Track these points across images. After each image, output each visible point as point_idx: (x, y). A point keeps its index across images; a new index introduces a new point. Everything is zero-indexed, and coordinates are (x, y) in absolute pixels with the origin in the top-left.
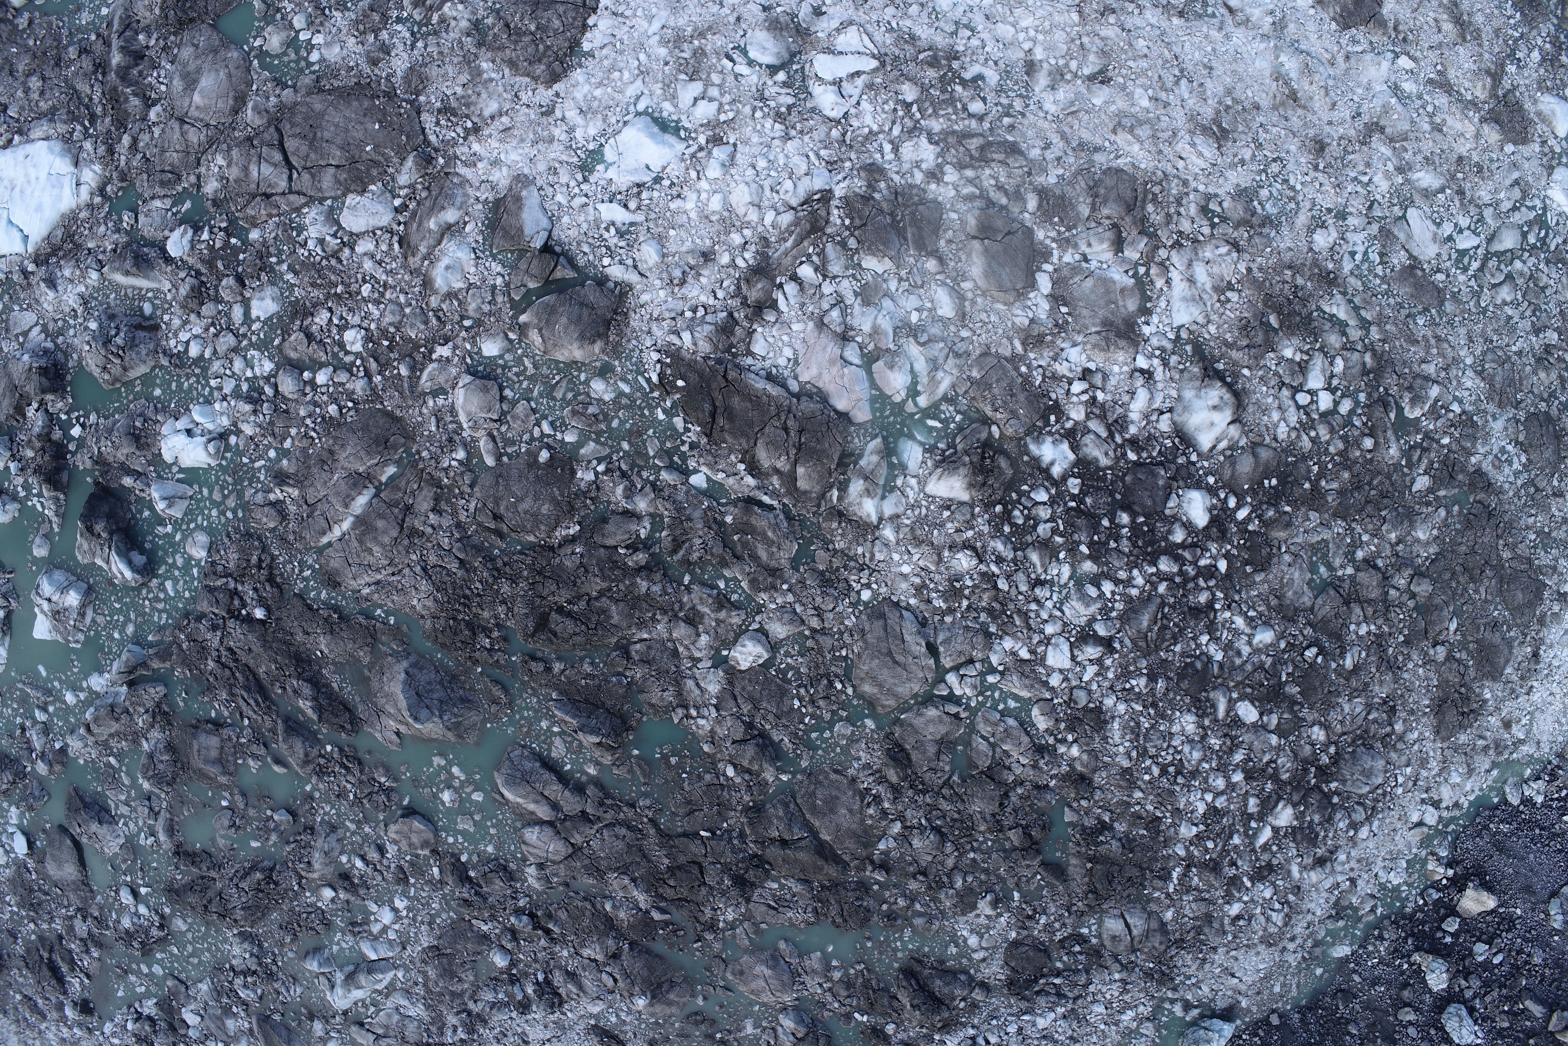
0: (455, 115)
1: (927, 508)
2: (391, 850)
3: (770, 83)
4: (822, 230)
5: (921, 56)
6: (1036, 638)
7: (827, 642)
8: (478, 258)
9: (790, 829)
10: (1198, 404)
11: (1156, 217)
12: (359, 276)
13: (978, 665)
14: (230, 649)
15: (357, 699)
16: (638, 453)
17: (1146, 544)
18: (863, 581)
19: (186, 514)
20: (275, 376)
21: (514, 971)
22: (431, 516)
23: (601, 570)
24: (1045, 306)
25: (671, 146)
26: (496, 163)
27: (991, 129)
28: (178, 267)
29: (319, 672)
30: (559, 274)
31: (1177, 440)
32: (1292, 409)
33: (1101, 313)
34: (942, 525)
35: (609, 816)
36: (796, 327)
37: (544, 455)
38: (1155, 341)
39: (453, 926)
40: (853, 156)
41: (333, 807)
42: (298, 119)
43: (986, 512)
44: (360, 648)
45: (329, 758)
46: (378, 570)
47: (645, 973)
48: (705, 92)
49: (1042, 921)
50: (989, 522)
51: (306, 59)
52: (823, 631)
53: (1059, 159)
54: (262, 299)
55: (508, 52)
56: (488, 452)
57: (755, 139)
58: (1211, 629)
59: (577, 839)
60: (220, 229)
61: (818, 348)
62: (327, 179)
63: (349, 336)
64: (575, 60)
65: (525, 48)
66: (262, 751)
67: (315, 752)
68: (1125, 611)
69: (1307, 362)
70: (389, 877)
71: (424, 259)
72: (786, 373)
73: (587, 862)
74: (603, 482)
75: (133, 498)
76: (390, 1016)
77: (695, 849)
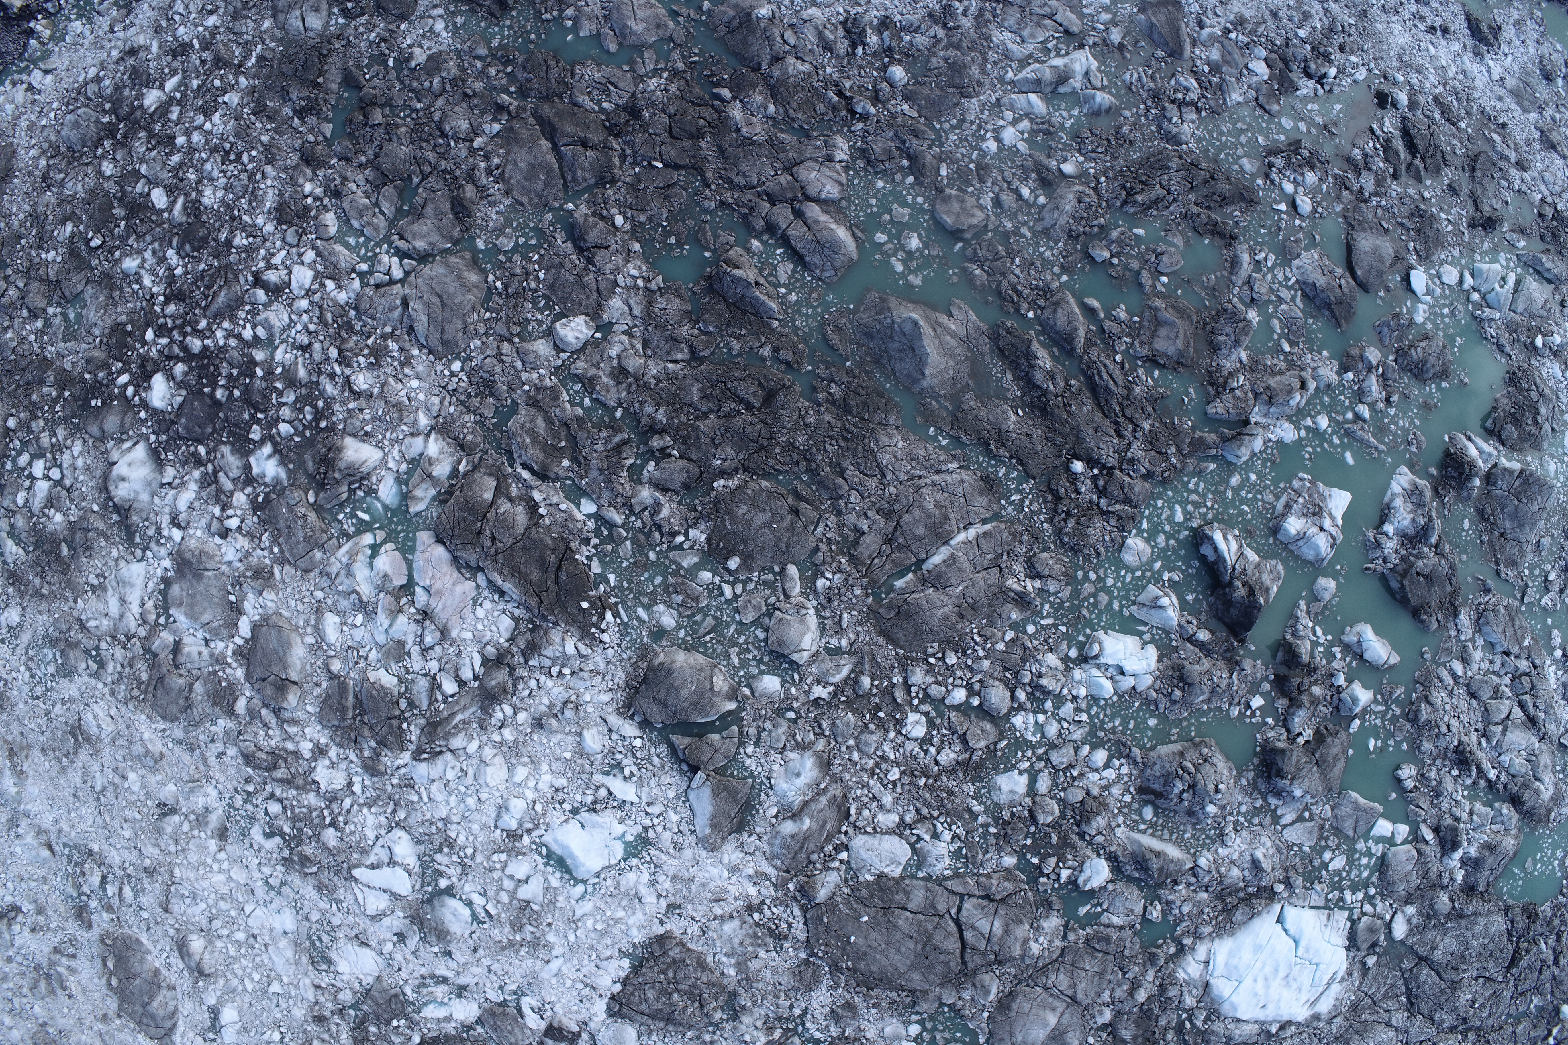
0: (769, 928)
1: (384, 437)
2: (987, 200)
3: (454, 879)
4: (429, 724)
5: (315, 869)
6: (317, 298)
7: (501, 328)
8: (768, 778)
9: (574, 155)
10: (138, 486)
11: (141, 666)
12: (899, 790)
13: (372, 282)
14: (1120, 435)
15: (988, 359)
16: (641, 546)
17: (207, 367)
18: (456, 379)
19: (1144, 587)
20: (1012, 708)
21: (886, 60)
22: (865, 528)
23: (698, 438)
24: (247, 605)
25: (556, 841)
26: (734, 870)
27: (265, 783)
28: (1104, 848)
29: (1024, 393)
30: (687, 740)
31: (163, 456)
32: (65, 466)
33: (201, 587)
34: (374, 418)
35: (749, 196)
36: (468, 635)
37: (733, 563)
38: (163, 552)
39: (939, 114)
40: (389, 788)
41: (1042, 254)
42: (940, 969)
43: (334, 423)
44: (972, 409)
45: (1033, 305)
46: (934, 484)
47: (751, 39)
48: (517, 887)
49: (373, 35)
50: (333, 413)
51: (924, 1029)
52: (501, 339)
53: (213, 741)
54: (1011, 792)
55: (705, 979)
56: (792, 579)
57: (476, 827)
58: (171, 279)
59: (785, 179)
60: (1048, 876)
61: (450, 610)
62: (918, 898)
63: (920, 731)
64: (639, 951)
65: (686, 978)
66: (1107, 324)
67: (1047, 313)
68: (237, 308)
69: (46, 506)
70: (995, 173)
71: (825, 790)
72: (486, 593)
73: (782, 155)
74: (681, 525)
75: (1203, 617)
76: (1033, 36)
77: (671, 152)
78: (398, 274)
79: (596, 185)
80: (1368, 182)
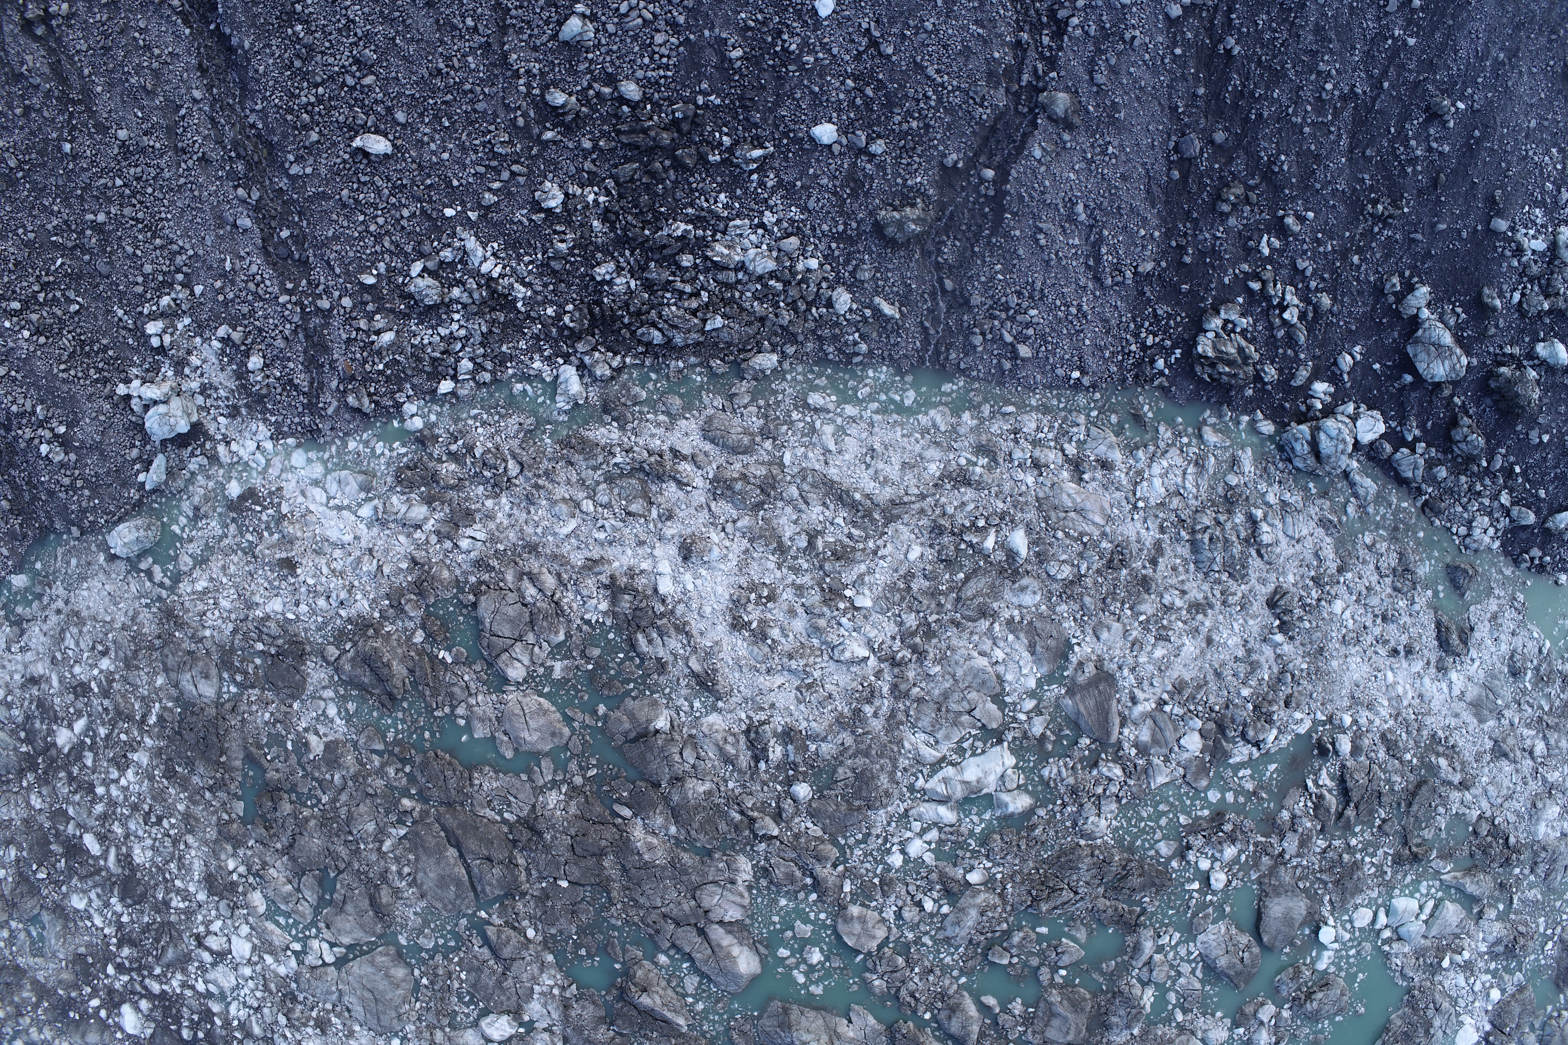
2: (889, 914)
6: (258, 968)
9: (481, 870)
13: (307, 963)
21: (791, 772)
35: (654, 916)
39: (844, 830)
41: (941, 960)
45: (930, 1007)
47: (648, 755)
52: (433, 1026)
58: (120, 924)
59: (688, 906)
66: (1001, 1018)
68: (187, 964)
70: (900, 888)
73: (685, 878)
76: (947, 737)
77: (576, 873)
78: (329, 959)
79: (506, 896)
80: (1291, 844)
